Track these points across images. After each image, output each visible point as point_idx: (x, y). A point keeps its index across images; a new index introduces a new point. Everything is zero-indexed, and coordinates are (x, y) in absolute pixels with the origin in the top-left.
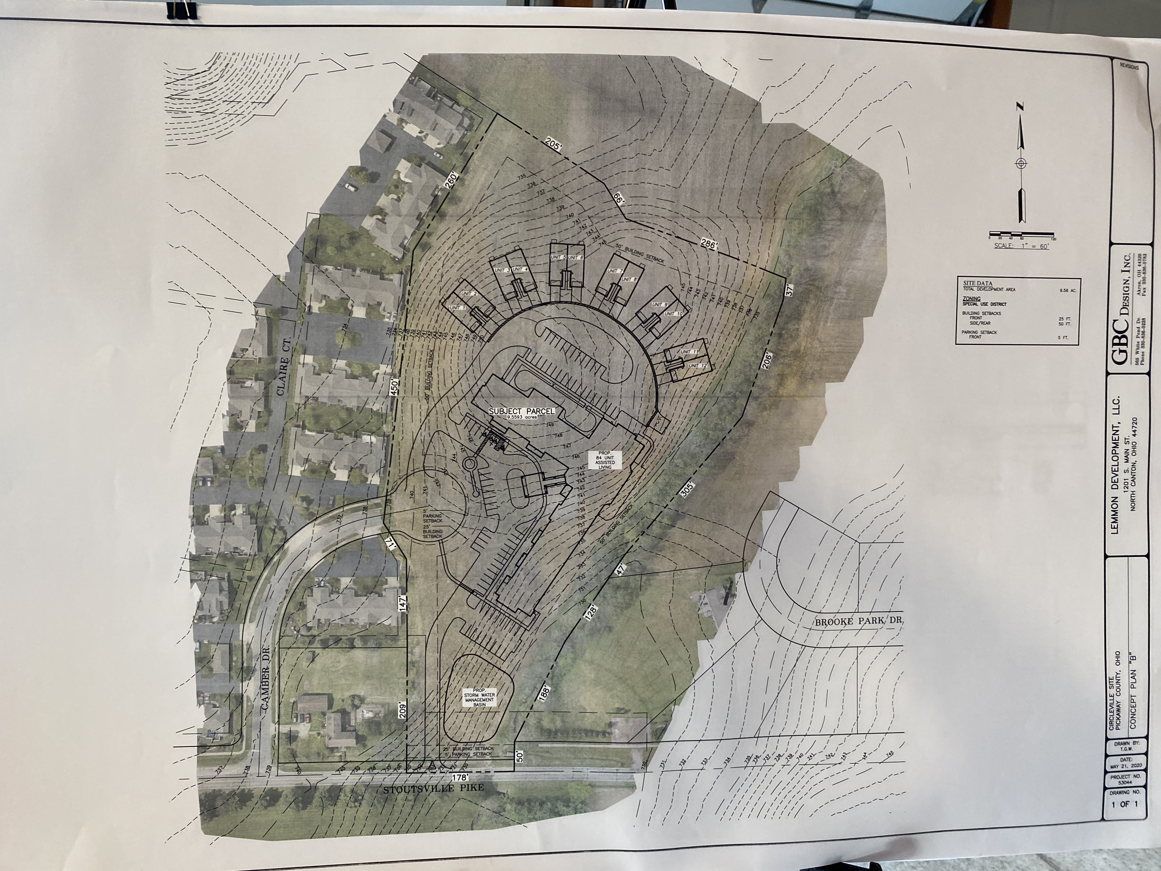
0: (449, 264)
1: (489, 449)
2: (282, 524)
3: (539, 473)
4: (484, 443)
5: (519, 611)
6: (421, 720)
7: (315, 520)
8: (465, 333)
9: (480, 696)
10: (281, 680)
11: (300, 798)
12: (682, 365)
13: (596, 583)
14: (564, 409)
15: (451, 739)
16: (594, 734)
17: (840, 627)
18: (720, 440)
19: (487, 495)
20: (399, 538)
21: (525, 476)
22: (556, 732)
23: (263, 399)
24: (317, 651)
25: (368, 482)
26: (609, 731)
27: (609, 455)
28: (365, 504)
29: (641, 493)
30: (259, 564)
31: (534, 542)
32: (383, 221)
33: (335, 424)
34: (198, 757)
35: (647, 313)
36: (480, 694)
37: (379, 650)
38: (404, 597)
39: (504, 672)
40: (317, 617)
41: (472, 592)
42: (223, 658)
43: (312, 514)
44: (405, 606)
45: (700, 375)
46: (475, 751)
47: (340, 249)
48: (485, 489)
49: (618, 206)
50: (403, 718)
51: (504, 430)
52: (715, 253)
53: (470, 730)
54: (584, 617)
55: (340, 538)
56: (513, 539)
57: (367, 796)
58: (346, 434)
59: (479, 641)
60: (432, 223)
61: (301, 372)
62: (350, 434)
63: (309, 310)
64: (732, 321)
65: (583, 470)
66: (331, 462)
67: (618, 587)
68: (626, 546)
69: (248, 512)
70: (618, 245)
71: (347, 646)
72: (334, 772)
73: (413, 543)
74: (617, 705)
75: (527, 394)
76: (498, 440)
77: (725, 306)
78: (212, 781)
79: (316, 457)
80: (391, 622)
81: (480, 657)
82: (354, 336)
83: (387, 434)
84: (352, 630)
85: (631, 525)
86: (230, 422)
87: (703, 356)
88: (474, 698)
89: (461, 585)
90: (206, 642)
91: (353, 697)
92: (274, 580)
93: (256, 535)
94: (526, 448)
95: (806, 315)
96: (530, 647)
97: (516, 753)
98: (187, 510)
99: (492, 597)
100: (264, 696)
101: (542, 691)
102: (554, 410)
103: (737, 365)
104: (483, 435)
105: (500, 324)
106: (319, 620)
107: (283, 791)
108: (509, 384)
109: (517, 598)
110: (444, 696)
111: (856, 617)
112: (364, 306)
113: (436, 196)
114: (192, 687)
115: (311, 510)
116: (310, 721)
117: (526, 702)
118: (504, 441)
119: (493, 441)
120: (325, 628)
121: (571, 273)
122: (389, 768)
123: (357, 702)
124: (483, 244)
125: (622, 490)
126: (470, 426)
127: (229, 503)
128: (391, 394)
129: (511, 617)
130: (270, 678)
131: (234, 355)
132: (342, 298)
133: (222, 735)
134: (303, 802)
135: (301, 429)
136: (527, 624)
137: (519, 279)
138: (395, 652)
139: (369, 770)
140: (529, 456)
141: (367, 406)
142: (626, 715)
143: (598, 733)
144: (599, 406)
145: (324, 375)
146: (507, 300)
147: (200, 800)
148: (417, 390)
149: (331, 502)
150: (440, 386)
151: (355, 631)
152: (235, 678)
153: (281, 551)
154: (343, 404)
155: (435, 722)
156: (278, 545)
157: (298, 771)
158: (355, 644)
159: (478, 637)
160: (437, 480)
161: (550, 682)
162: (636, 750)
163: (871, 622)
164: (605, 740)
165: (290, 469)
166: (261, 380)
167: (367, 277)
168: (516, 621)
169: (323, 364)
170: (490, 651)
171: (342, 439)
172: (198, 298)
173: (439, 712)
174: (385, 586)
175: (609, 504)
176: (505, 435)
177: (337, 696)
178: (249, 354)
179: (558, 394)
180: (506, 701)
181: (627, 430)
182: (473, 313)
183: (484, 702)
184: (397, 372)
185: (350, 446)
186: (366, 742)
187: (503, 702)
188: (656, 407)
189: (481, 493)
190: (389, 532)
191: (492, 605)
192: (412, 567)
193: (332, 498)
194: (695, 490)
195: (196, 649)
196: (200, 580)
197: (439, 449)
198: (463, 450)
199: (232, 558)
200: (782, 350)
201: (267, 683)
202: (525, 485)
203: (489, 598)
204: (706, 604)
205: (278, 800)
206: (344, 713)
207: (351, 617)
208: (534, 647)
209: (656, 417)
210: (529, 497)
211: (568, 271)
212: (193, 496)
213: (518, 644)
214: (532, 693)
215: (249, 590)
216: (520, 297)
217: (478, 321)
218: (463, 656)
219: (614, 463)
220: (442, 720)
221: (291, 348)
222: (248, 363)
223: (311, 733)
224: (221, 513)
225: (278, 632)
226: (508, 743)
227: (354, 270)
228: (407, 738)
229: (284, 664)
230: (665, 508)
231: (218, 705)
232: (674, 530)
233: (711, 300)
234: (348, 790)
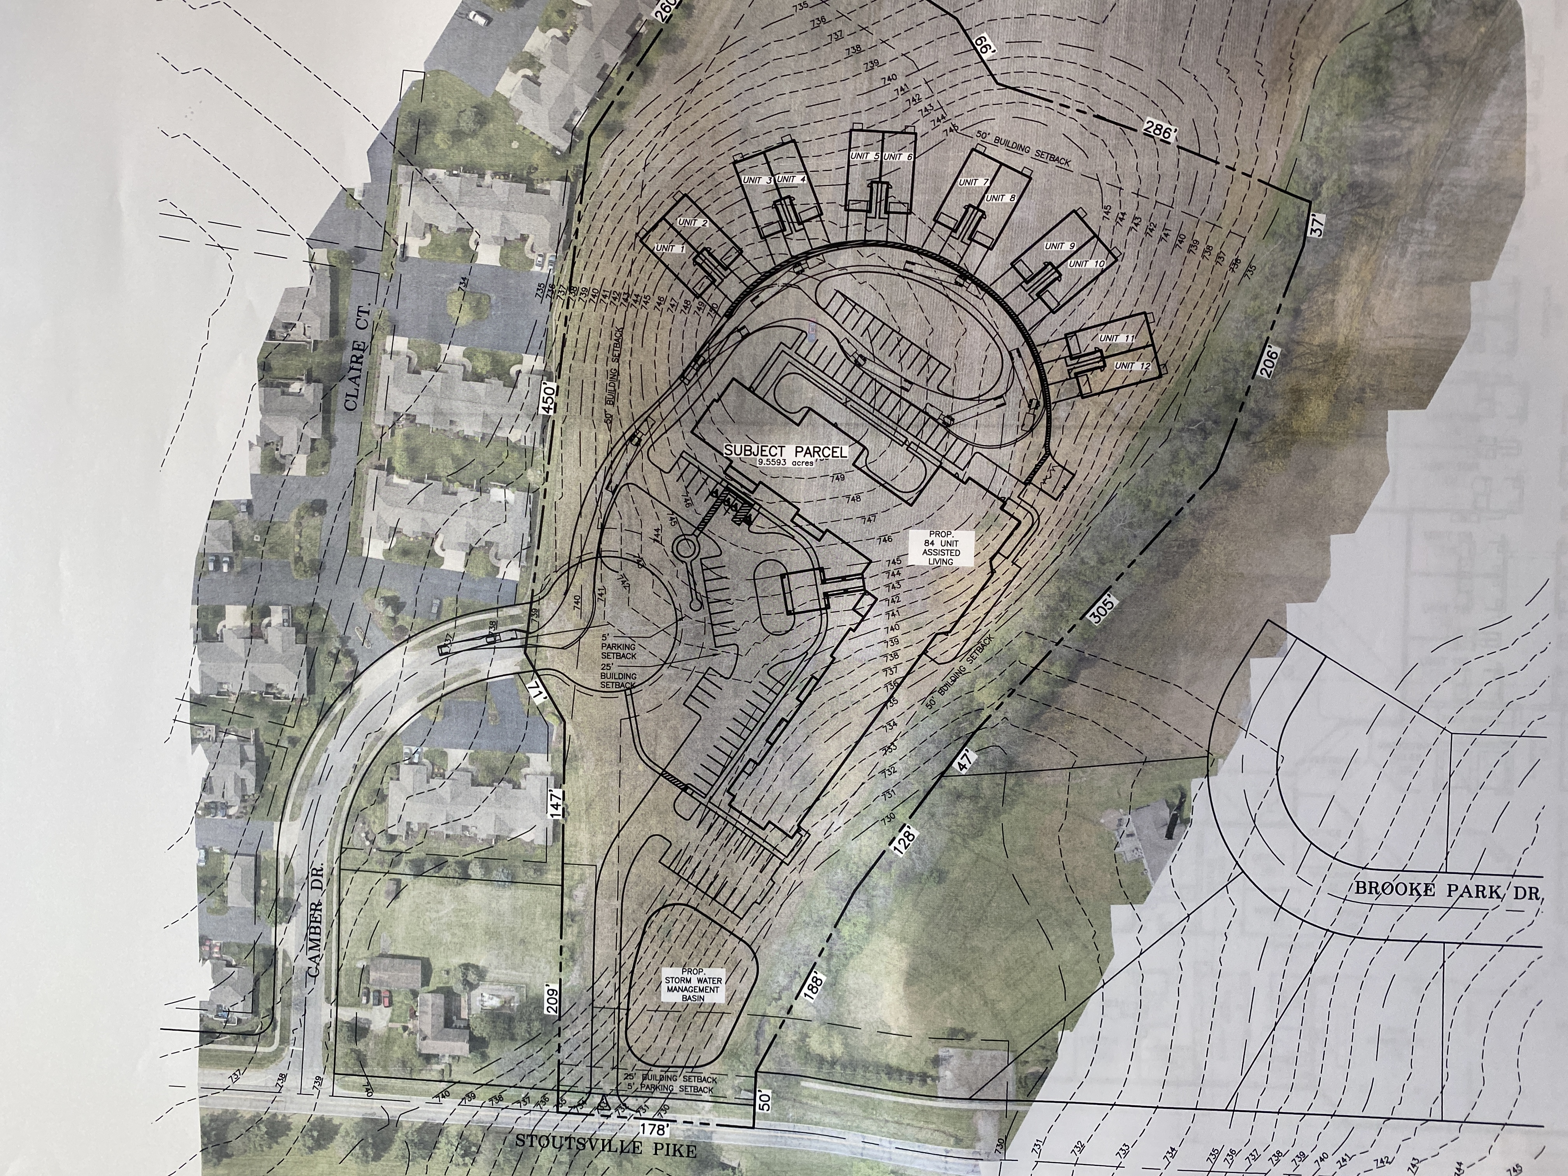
0: (659, 163)
1: (722, 522)
2: (350, 645)
3: (814, 569)
4: (714, 510)
5: (771, 826)
6: (586, 1019)
7: (407, 640)
8: (683, 298)
9: (695, 982)
10: (342, 927)
11: (370, 1141)
12: (1101, 364)
13: (917, 786)
14: (865, 448)
15: (640, 1059)
16: (904, 1077)
17: (1408, 899)
18: (1172, 514)
19: (715, 607)
20: (550, 682)
21: (788, 574)
22: (833, 1063)
23: (320, 416)
24: (405, 880)
25: (500, 576)
26: (932, 1072)
27: (949, 538)
28: (493, 615)
29: (1010, 614)
30: (309, 716)
31: (802, 698)
32: (534, 80)
33: (444, 467)
34: (201, 1050)
35: (1033, 262)
36: (694, 979)
37: (513, 886)
38: (558, 792)
39: (741, 940)
40: (406, 819)
41: (685, 788)
42: (243, 882)
43: (402, 629)
44: (560, 808)
45: (1136, 384)
46: (683, 1084)
47: (457, 135)
48: (713, 596)
49: (983, 61)
50: (553, 1013)
51: (752, 487)
52: (1172, 150)
53: (674, 1044)
54: (892, 847)
55: (449, 676)
56: (764, 692)
57: (486, 1146)
58: (464, 485)
59: (695, 879)
60: (630, 86)
61: (387, 366)
62: (468, 485)
63: (403, 253)
64: (1201, 280)
65: (897, 566)
66: (437, 537)
67: (959, 796)
68: (978, 717)
69: (291, 621)
70: (982, 135)
71: (457, 875)
72: (430, 1099)
73: (577, 693)
74: (950, 1023)
75: (797, 418)
76: (740, 505)
77: (1189, 251)
78: (222, 1094)
79: (410, 527)
80: (537, 837)
81: (696, 909)
82: (479, 302)
83: (535, 486)
84: (466, 845)
85: (987, 675)
86: (264, 457)
87: (1144, 347)
88: (683, 985)
89: (664, 774)
90: (216, 850)
91: (466, 967)
92: (333, 745)
93: (305, 663)
94: (792, 521)
95: (1350, 275)
96: (789, 895)
97: (758, 1094)
98: (188, 614)
99: (721, 798)
100: (312, 953)
101: (809, 981)
102: (846, 451)
103: (1211, 370)
104: (711, 494)
105: (749, 282)
106: (409, 824)
107: (341, 1124)
108: (762, 399)
109: (768, 801)
110: (628, 981)
111: (1442, 882)
112: (497, 243)
113: (636, 36)
114: (192, 928)
115: (399, 623)
116: (391, 1004)
117: (780, 998)
118: (752, 506)
119: (731, 507)
120: (419, 840)
121: (889, 186)
122: (526, 1099)
123: (472, 977)
124: (723, 131)
125: (973, 606)
126: (688, 476)
127: (259, 603)
128: (542, 412)
129: (755, 837)
130: (324, 921)
131: (271, 335)
132: (459, 230)
133: (240, 1016)
134: (375, 1146)
135: (385, 473)
136: (786, 853)
137: (789, 197)
138: (540, 894)
139: (491, 1100)
140: (797, 537)
141: (499, 434)
142: (967, 1044)
143: (911, 1076)
144: (933, 443)
145: (426, 374)
146: (764, 238)
147: (202, 1126)
148: (590, 405)
149: (435, 610)
150: (633, 399)
151: (469, 849)
152: (264, 916)
153: (348, 695)
154: (458, 429)
155: (610, 1026)
156: (343, 684)
157: (367, 1090)
158: (470, 872)
159: (694, 871)
160: (624, 576)
161: (824, 966)
162: (985, 1114)
163: (1474, 894)
164: (923, 1091)
165: (366, 547)
166: (318, 381)
167: (501, 187)
168: (765, 844)
169: (426, 354)
170: (714, 899)
171: (455, 494)
172: (211, 229)
173: (619, 1008)
174: (525, 771)
175: (946, 633)
176: (753, 496)
177: (438, 964)
178: (296, 334)
179: (854, 419)
180: (742, 992)
181: (987, 490)
182: (699, 260)
183: (702, 994)
184: (553, 370)
185: (469, 507)
186: (488, 1051)
187: (737, 995)
188: (1047, 445)
189: (705, 604)
190: (535, 671)
191: (720, 813)
192: (574, 737)
193: (438, 602)
194: (1119, 610)
195: (200, 861)
196: (208, 740)
197: (630, 518)
198: (674, 521)
199: (263, 703)
200: (1298, 343)
201: (318, 930)
202: (787, 590)
203: (715, 800)
204: (1131, 835)
205: (331, 1139)
206: (449, 994)
207: (464, 822)
208: (795, 897)
209: (1046, 465)
210: (795, 614)
211: (883, 183)
212: (197, 589)
213: (767, 889)
214: (791, 982)
215: (291, 761)
216: (788, 231)
217: (709, 275)
218: (664, 907)
219: (958, 553)
220: (623, 1024)
221: (370, 323)
222: (295, 350)
223: (390, 1025)
224: (245, 620)
225: (339, 839)
226: (743, 1073)
227: (482, 176)
228: (559, 1051)
229: (347, 899)
230: (1057, 644)
231: (234, 963)
232: (1071, 688)
233: (1161, 239)
234: (453, 1131)
